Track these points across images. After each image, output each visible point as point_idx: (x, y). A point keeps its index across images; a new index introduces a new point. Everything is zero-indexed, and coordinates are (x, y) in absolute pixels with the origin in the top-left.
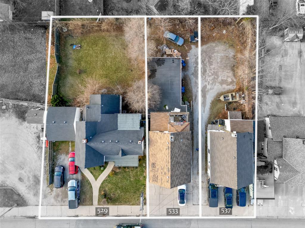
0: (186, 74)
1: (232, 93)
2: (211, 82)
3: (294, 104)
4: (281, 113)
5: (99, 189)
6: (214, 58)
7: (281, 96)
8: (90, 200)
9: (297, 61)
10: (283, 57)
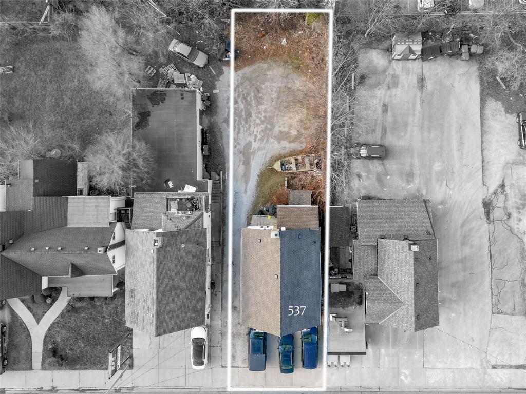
0: (212, 120)
1: (296, 157)
2: (259, 136)
3: (410, 176)
4: (384, 193)
5: (44, 339)
6: (265, 91)
7: (385, 162)
8: (26, 360)
9: (415, 97)
10: (389, 88)
